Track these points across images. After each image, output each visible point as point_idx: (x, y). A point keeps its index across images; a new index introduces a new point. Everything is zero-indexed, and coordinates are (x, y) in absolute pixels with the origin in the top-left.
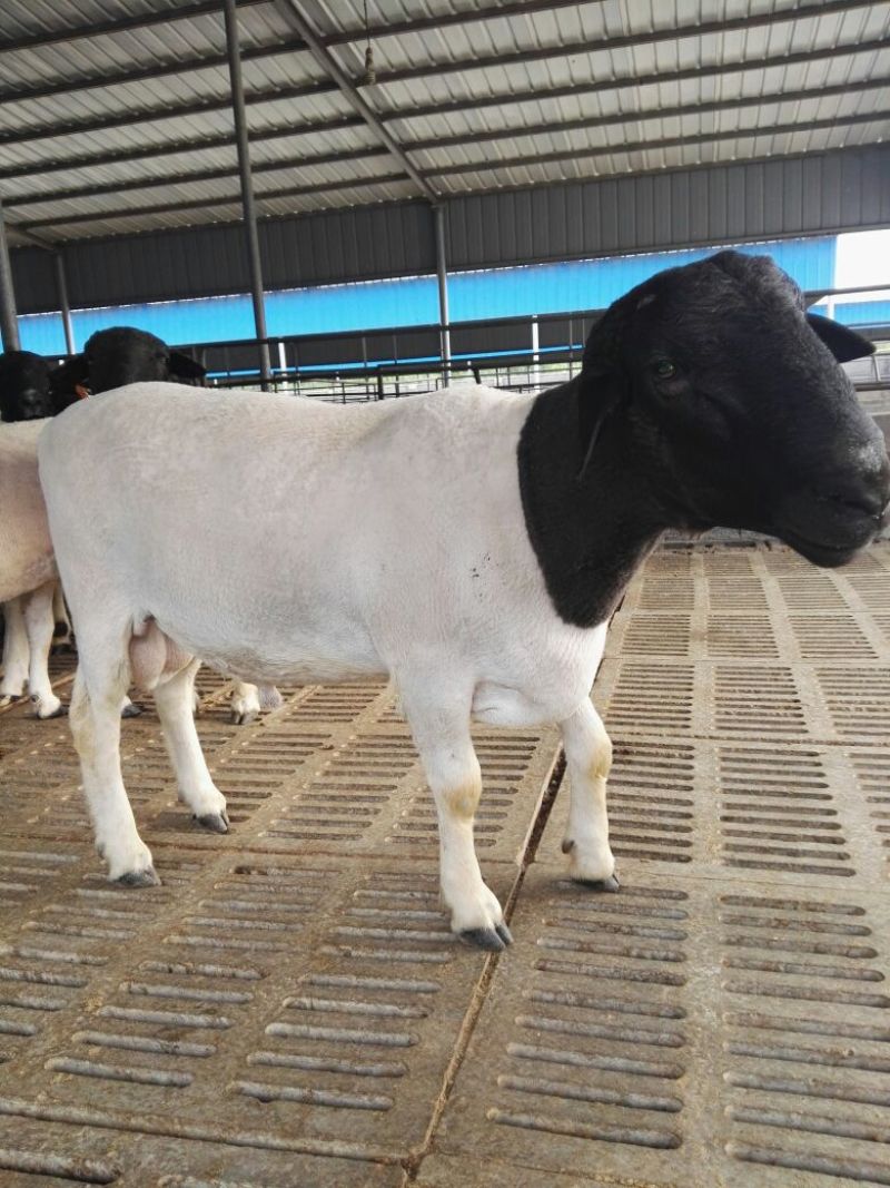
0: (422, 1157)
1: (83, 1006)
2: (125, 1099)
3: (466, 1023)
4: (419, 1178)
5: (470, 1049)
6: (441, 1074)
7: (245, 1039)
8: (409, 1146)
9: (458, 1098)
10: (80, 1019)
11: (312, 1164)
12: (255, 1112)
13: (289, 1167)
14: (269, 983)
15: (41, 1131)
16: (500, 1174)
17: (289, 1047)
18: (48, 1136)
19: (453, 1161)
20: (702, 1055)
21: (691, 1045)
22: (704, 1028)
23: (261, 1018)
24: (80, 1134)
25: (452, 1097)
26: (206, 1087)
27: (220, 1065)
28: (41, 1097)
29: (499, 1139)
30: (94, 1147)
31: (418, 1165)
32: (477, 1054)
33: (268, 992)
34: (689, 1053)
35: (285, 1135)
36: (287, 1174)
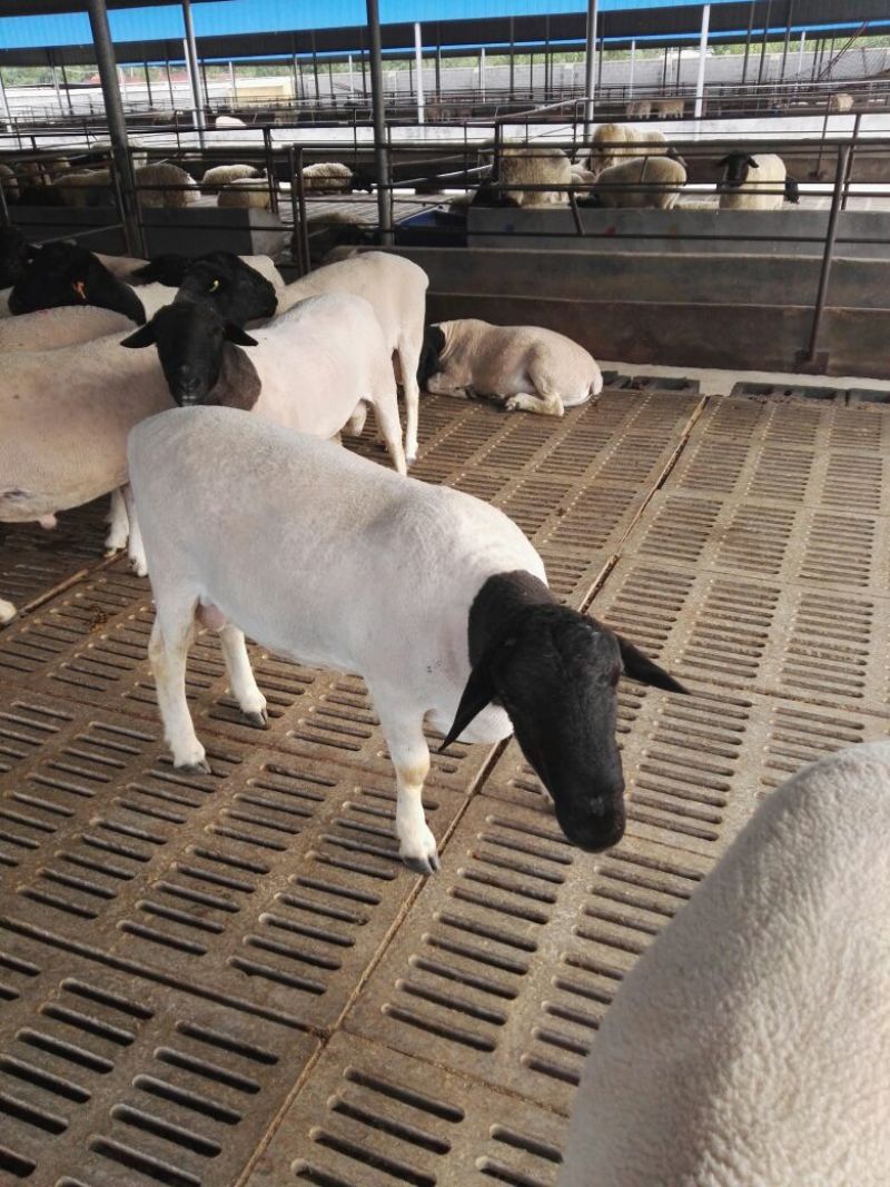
0: (334, 1031)
1: (146, 879)
2: (163, 960)
3: (389, 933)
4: (329, 1047)
5: (385, 956)
6: (361, 973)
7: (245, 923)
8: (327, 1023)
9: (367, 993)
10: (142, 889)
11: (267, 1026)
12: (241, 982)
13: (252, 1026)
14: (269, 878)
15: (109, 975)
16: (378, 1052)
17: (271, 934)
18: (114, 979)
19: (352, 1038)
20: (534, 984)
21: (531, 975)
22: (545, 963)
23: (258, 907)
24: (133, 981)
25: (363, 991)
26: (214, 958)
27: (226, 941)
28: (112, 949)
29: (384, 1027)
30: (141, 992)
31: (330, 1036)
32: (389, 959)
33: (267, 886)
34: (527, 981)
35: (256, 1002)
36: (251, 1031)
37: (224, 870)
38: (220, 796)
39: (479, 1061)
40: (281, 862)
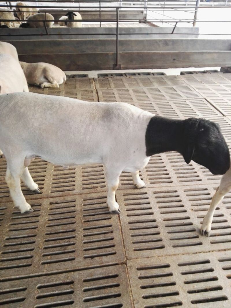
0: (126, 261)
1: (39, 247)
2: (64, 266)
3: (120, 232)
4: (128, 265)
5: (124, 237)
6: (122, 244)
7: (80, 246)
8: (123, 260)
9: (126, 248)
10: (40, 251)
11: (108, 268)
12: (92, 261)
13: (105, 270)
14: (77, 232)
15: (51, 278)
16: (140, 260)
17: (90, 245)
18: (53, 278)
19: (131, 260)
20: (162, 229)
21: (160, 227)
22: (160, 223)
23: (80, 240)
24: (60, 276)
26: (79, 259)
27: (78, 253)
28: (45, 271)
29: (137, 254)
30: (65, 278)
31: (126, 263)
32: (126, 238)
33: (78, 234)
34: (160, 228)
35: (100, 264)
36: (105, 272)
37: (61, 235)
38: (43, 216)
39: (164, 251)
40: (77, 226)
